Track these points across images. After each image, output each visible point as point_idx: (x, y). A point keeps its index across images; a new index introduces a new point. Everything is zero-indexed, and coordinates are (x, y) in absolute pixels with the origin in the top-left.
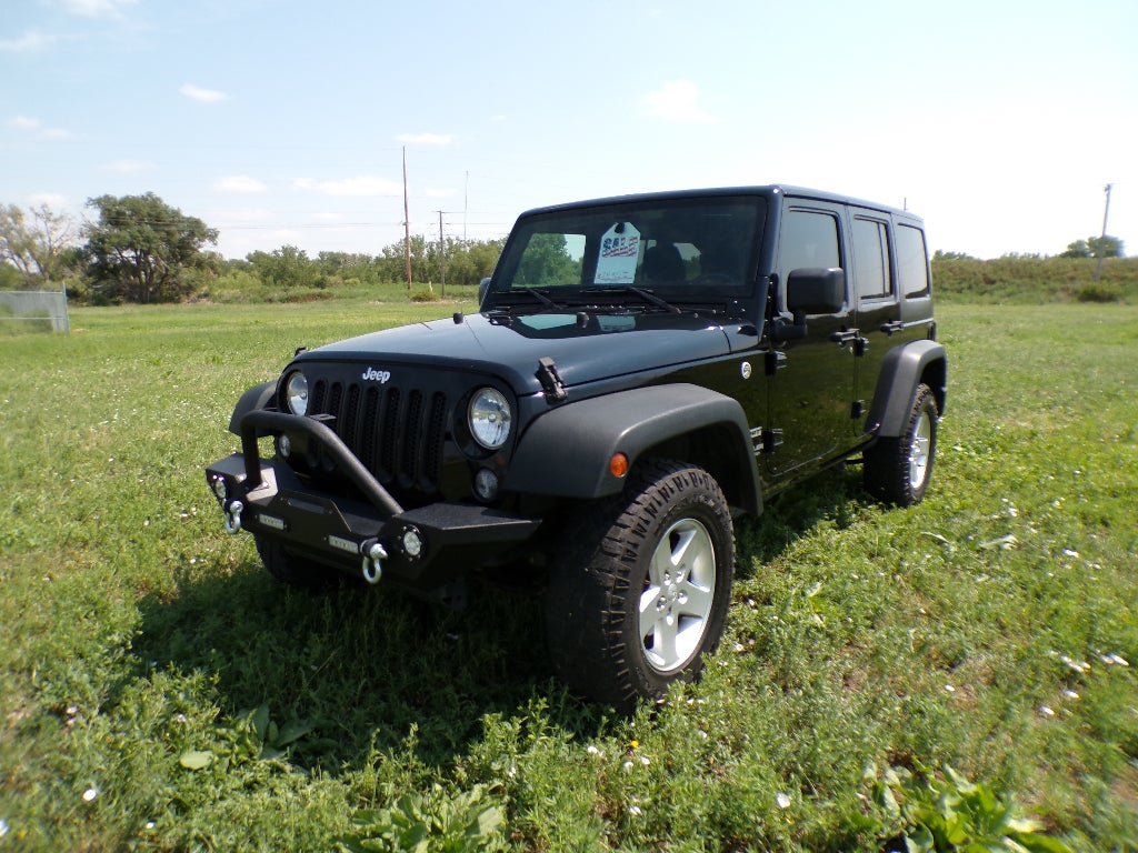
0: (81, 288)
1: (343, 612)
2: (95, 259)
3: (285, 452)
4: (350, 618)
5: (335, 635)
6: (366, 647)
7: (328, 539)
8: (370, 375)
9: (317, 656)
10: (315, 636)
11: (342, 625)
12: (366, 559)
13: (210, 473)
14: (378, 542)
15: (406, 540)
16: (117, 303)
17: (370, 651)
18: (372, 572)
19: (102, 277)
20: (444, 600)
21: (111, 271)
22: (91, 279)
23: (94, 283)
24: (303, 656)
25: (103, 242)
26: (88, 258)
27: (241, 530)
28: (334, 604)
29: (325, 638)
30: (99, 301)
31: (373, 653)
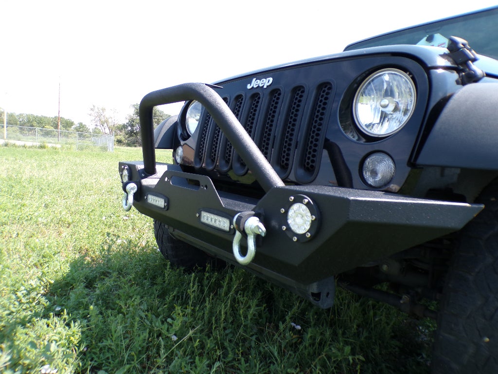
0: (123, 139)
1: (206, 289)
2: (129, 128)
3: (179, 160)
4: (212, 295)
5: (197, 308)
6: (222, 325)
7: (200, 216)
8: (255, 83)
9: (177, 328)
10: (178, 309)
11: (204, 301)
12: (238, 234)
13: (121, 164)
14: (255, 215)
15: (291, 213)
16: (135, 146)
17: (225, 329)
18: (244, 251)
19: (131, 136)
20: (313, 294)
21: (135, 133)
22: (127, 136)
23: (128, 138)
24: (166, 326)
25: (134, 122)
26: (127, 128)
27: (133, 207)
28: (200, 282)
29: (189, 310)
30: (129, 145)
31: (227, 332)
